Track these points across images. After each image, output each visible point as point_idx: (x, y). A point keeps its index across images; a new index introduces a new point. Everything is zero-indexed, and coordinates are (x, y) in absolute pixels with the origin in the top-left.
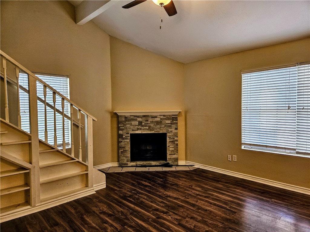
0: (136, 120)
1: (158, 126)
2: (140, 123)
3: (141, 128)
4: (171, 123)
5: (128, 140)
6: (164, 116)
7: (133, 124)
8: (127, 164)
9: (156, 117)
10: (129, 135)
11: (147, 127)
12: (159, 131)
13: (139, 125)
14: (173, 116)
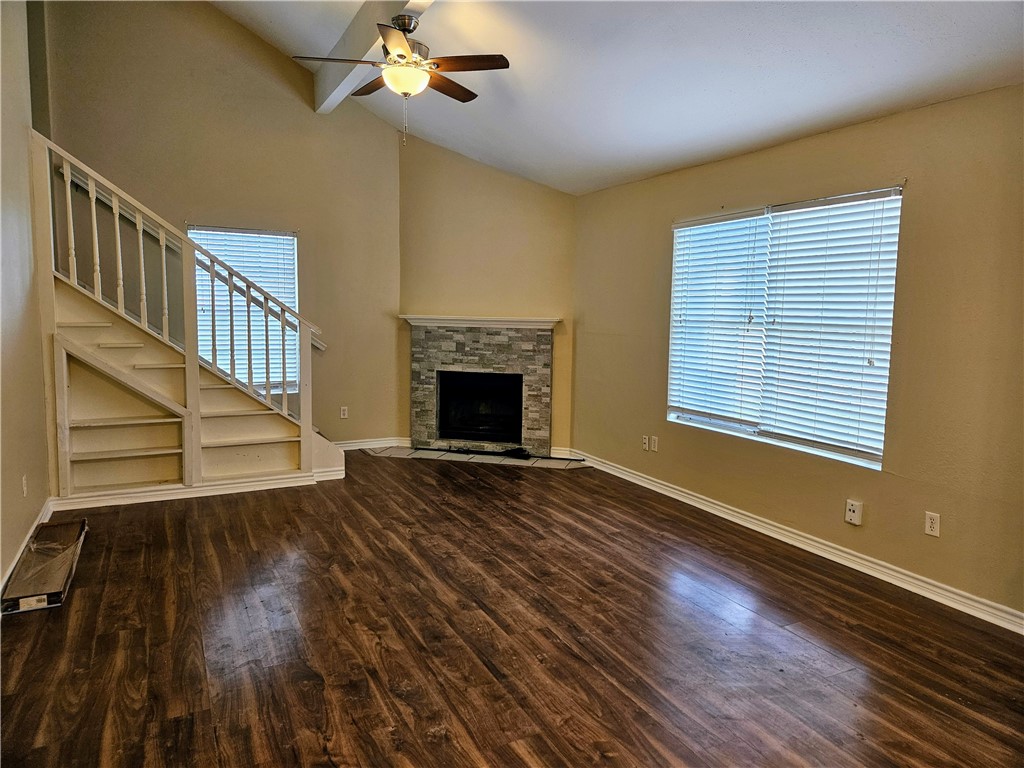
0: (451, 338)
1: (503, 357)
2: (460, 347)
3: (461, 358)
4: (534, 351)
5: (432, 387)
6: (517, 330)
7: (443, 348)
8: (428, 444)
9: (498, 333)
10: (435, 374)
11: (477, 358)
12: (504, 369)
13: (457, 351)
14: (539, 333)
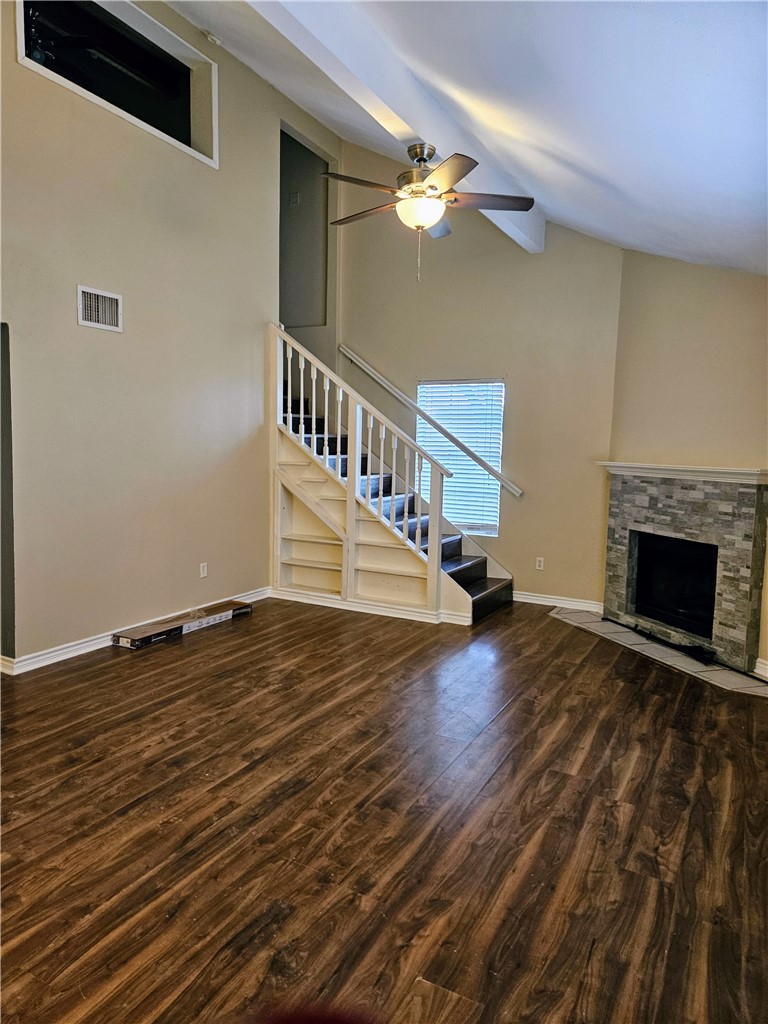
0: (644, 491)
1: (696, 519)
2: (654, 500)
3: (654, 516)
4: (733, 515)
5: (624, 548)
6: (716, 484)
7: (637, 503)
8: (617, 616)
9: (692, 488)
10: (627, 534)
11: (669, 518)
12: (698, 536)
13: (649, 508)
14: (741, 490)
